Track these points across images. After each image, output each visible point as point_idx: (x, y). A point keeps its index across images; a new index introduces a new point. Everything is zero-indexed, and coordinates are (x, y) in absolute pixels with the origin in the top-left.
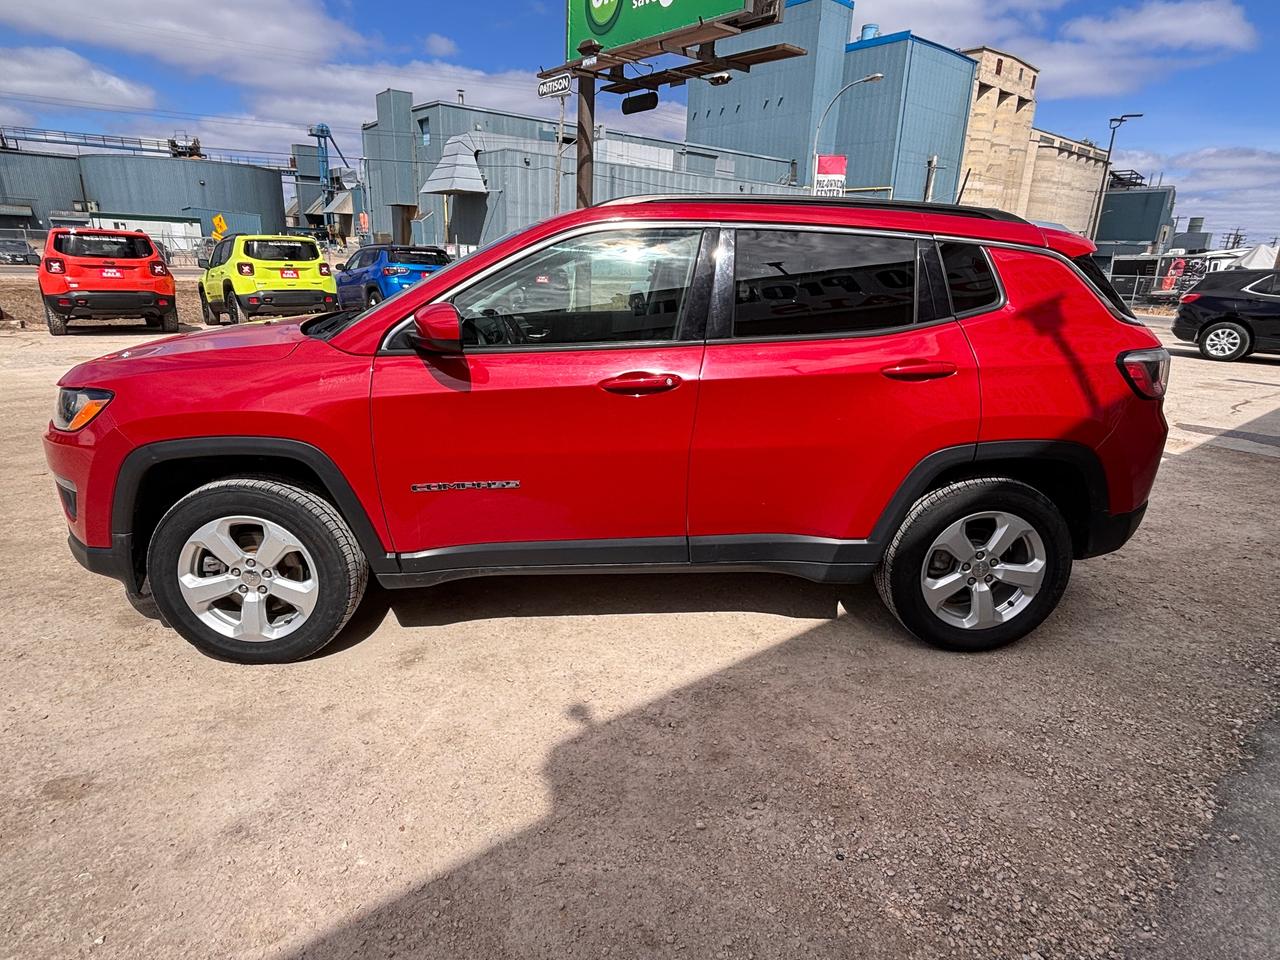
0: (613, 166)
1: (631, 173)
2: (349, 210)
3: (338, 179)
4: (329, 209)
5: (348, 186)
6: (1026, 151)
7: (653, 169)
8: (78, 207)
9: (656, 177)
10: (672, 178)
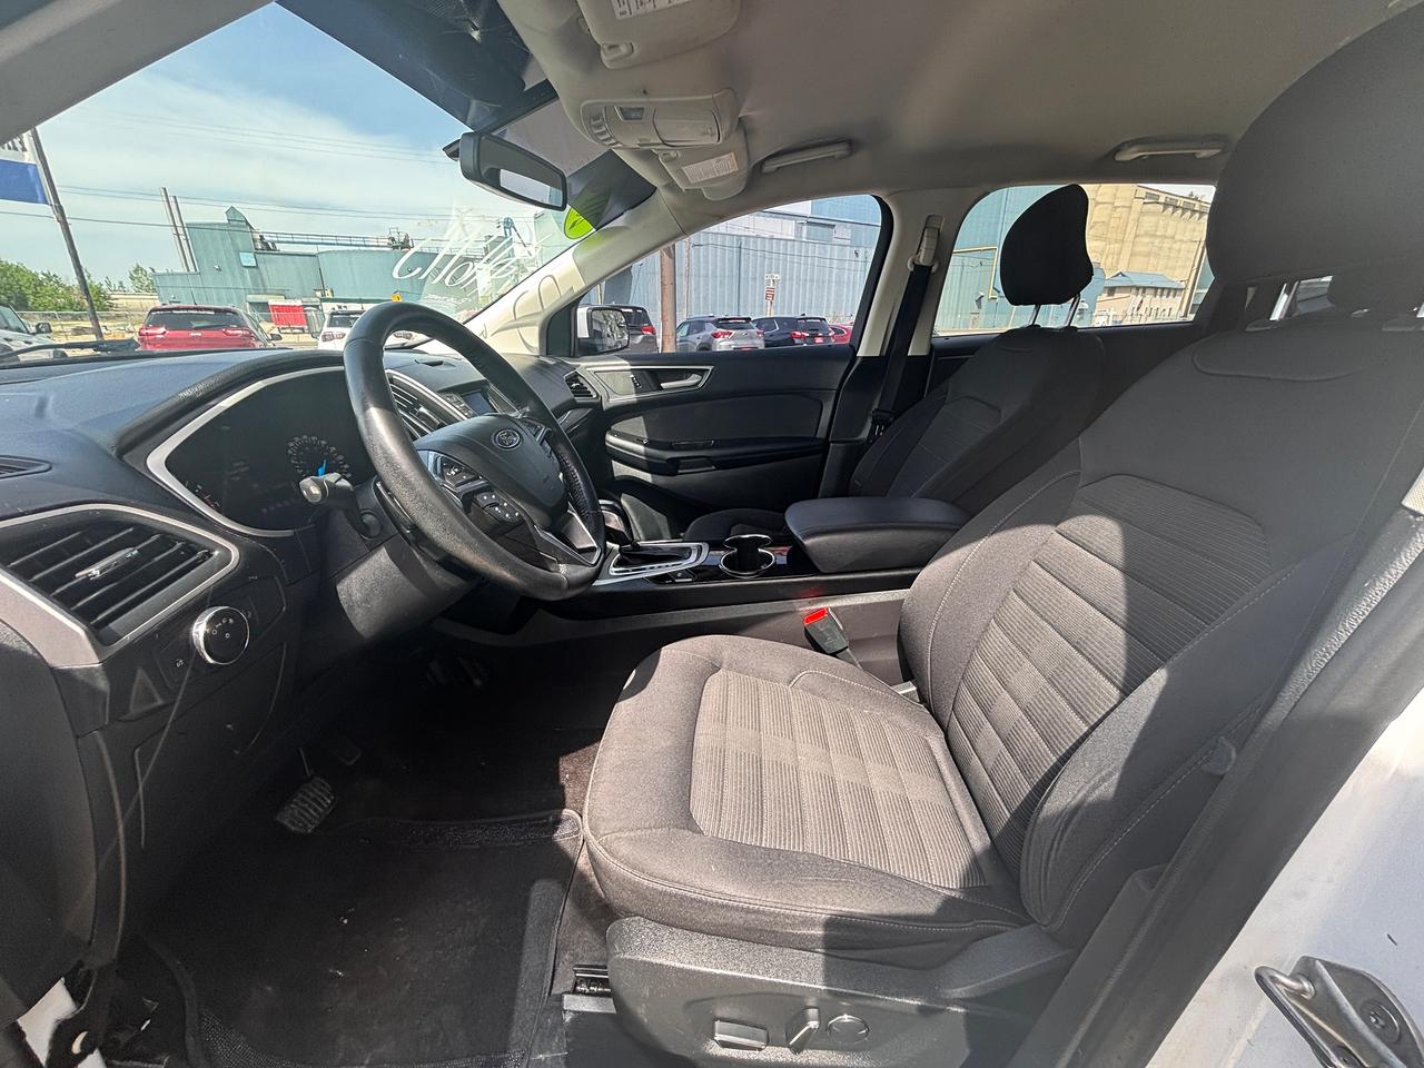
1: (755, 243)
6: (1130, 207)
8: (319, 294)
9: (777, 244)
10: (793, 247)
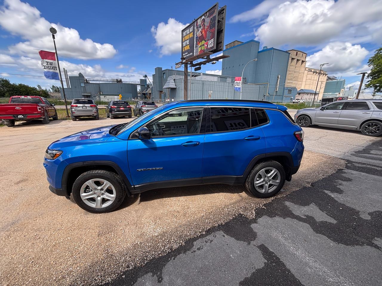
0: (203, 81)
1: (207, 82)
2: (150, 92)
3: (148, 86)
4: (146, 92)
5: (150, 87)
6: (304, 73)
7: (212, 81)
9: (213, 83)
10: (216, 83)
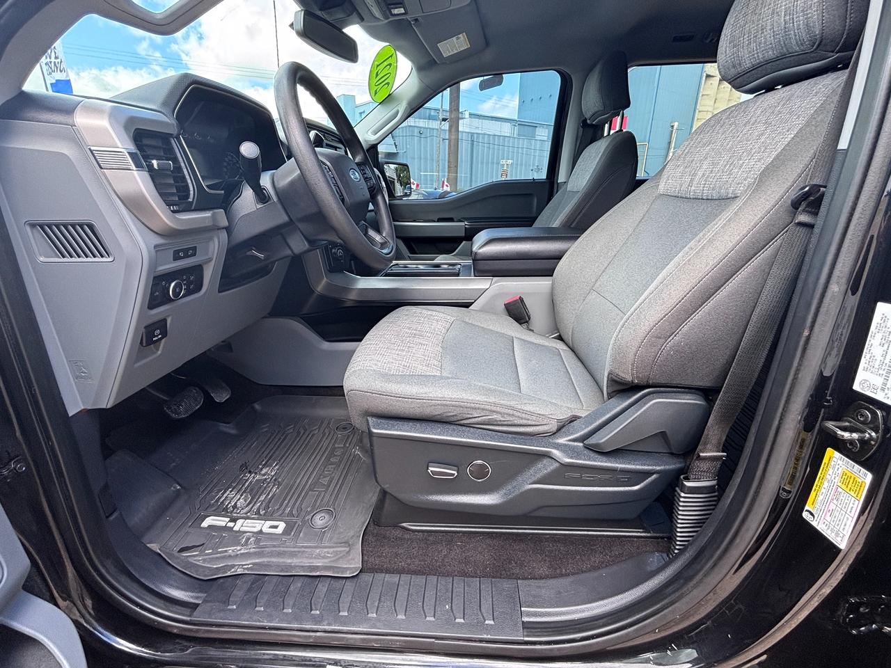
0: (472, 134)
1: (483, 138)
7: (498, 136)
9: (499, 140)
10: (509, 141)
